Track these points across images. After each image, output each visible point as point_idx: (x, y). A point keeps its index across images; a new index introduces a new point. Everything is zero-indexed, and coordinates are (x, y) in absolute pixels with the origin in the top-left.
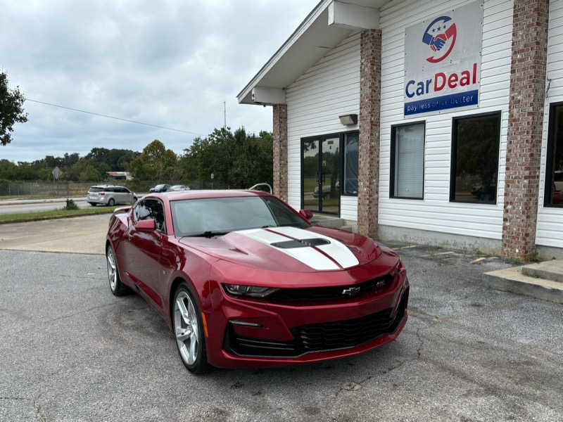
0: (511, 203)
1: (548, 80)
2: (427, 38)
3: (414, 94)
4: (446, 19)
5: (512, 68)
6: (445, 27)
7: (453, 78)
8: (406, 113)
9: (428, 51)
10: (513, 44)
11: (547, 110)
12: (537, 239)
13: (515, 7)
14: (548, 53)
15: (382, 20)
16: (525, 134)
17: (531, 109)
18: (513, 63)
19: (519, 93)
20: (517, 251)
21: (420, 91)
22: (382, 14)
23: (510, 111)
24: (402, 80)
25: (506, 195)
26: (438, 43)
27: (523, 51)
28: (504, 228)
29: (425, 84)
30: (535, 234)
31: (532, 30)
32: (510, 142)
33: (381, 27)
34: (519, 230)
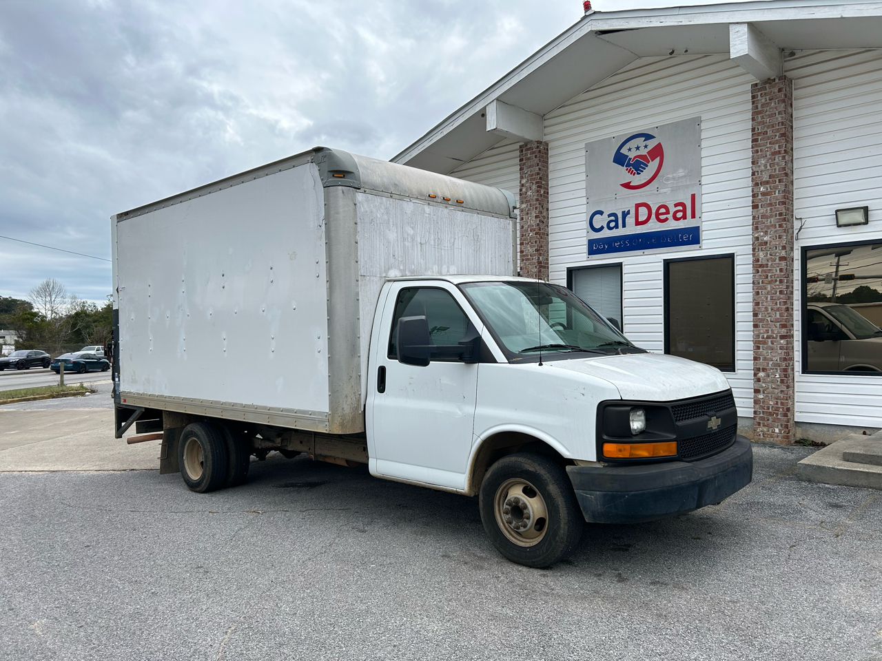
0: (764, 370)
1: (797, 219)
2: (620, 159)
3: (602, 228)
4: (648, 137)
5: (753, 202)
6: (646, 146)
7: (663, 210)
8: (591, 252)
9: (624, 175)
10: (753, 174)
11: (797, 255)
12: (796, 414)
13: (753, 130)
14: (795, 187)
15: (547, 130)
16: (778, 283)
17: (783, 253)
18: (754, 196)
19: (766, 233)
20: (777, 430)
21: (612, 224)
22: (547, 123)
23: (754, 255)
24: (584, 209)
25: (755, 359)
26: (637, 166)
27: (767, 182)
28: (756, 402)
29: (620, 216)
30: (794, 408)
31: (778, 159)
32: (758, 293)
33: (545, 139)
34: (777, 404)
